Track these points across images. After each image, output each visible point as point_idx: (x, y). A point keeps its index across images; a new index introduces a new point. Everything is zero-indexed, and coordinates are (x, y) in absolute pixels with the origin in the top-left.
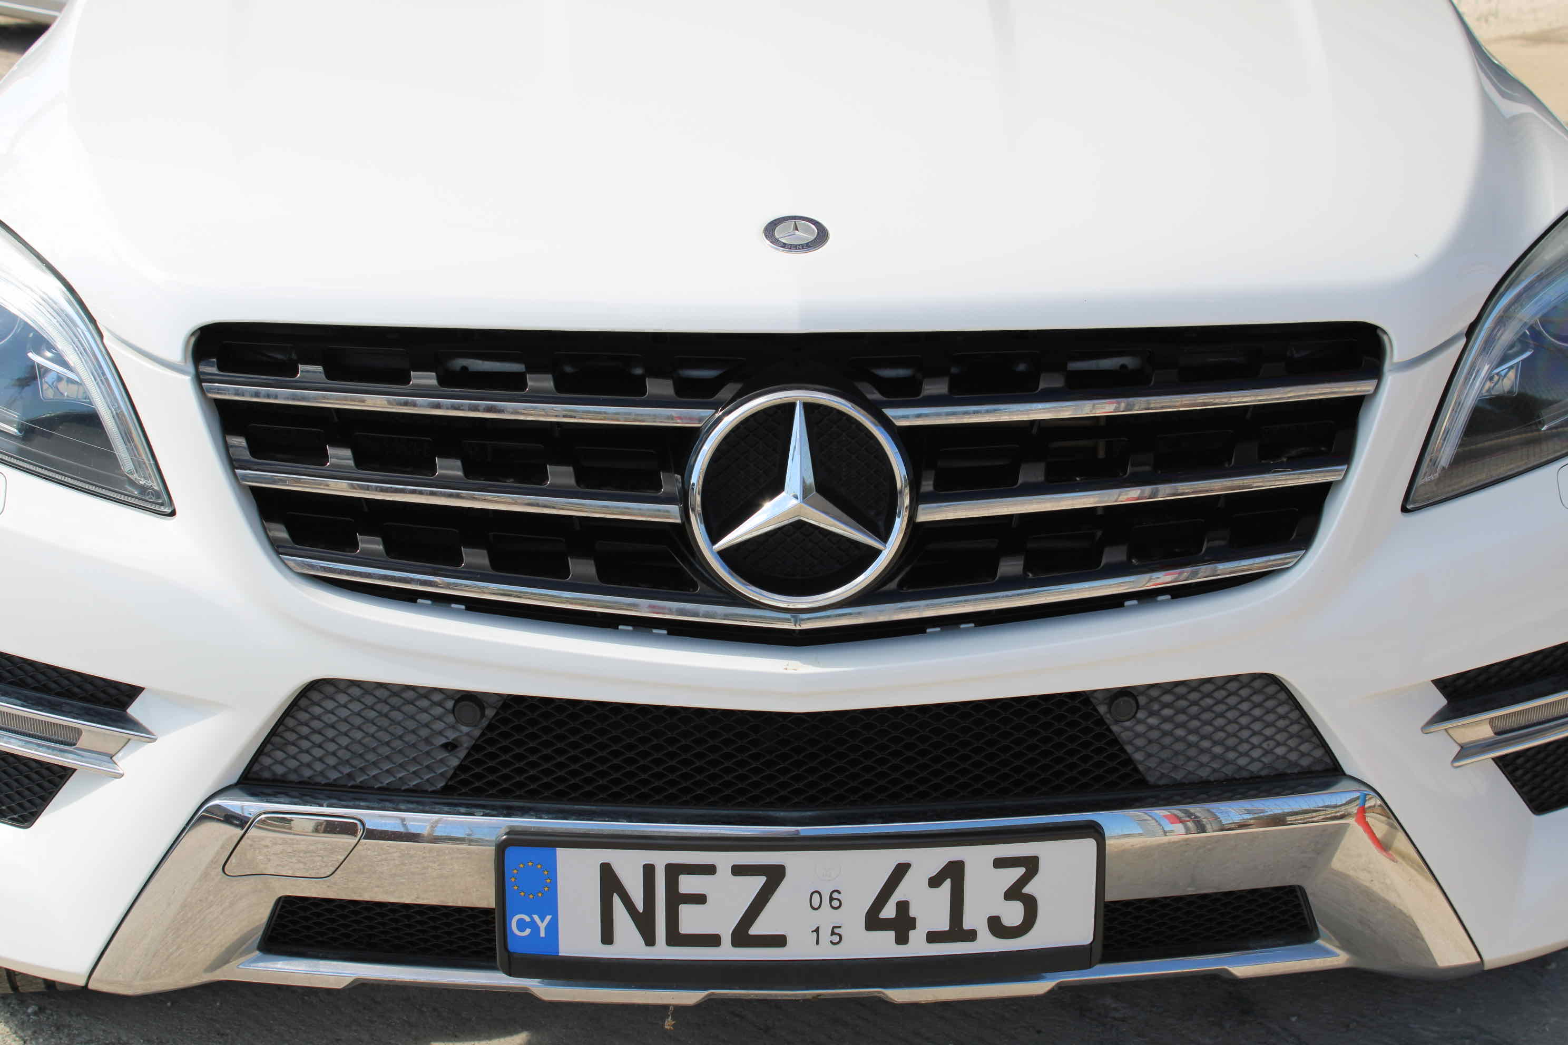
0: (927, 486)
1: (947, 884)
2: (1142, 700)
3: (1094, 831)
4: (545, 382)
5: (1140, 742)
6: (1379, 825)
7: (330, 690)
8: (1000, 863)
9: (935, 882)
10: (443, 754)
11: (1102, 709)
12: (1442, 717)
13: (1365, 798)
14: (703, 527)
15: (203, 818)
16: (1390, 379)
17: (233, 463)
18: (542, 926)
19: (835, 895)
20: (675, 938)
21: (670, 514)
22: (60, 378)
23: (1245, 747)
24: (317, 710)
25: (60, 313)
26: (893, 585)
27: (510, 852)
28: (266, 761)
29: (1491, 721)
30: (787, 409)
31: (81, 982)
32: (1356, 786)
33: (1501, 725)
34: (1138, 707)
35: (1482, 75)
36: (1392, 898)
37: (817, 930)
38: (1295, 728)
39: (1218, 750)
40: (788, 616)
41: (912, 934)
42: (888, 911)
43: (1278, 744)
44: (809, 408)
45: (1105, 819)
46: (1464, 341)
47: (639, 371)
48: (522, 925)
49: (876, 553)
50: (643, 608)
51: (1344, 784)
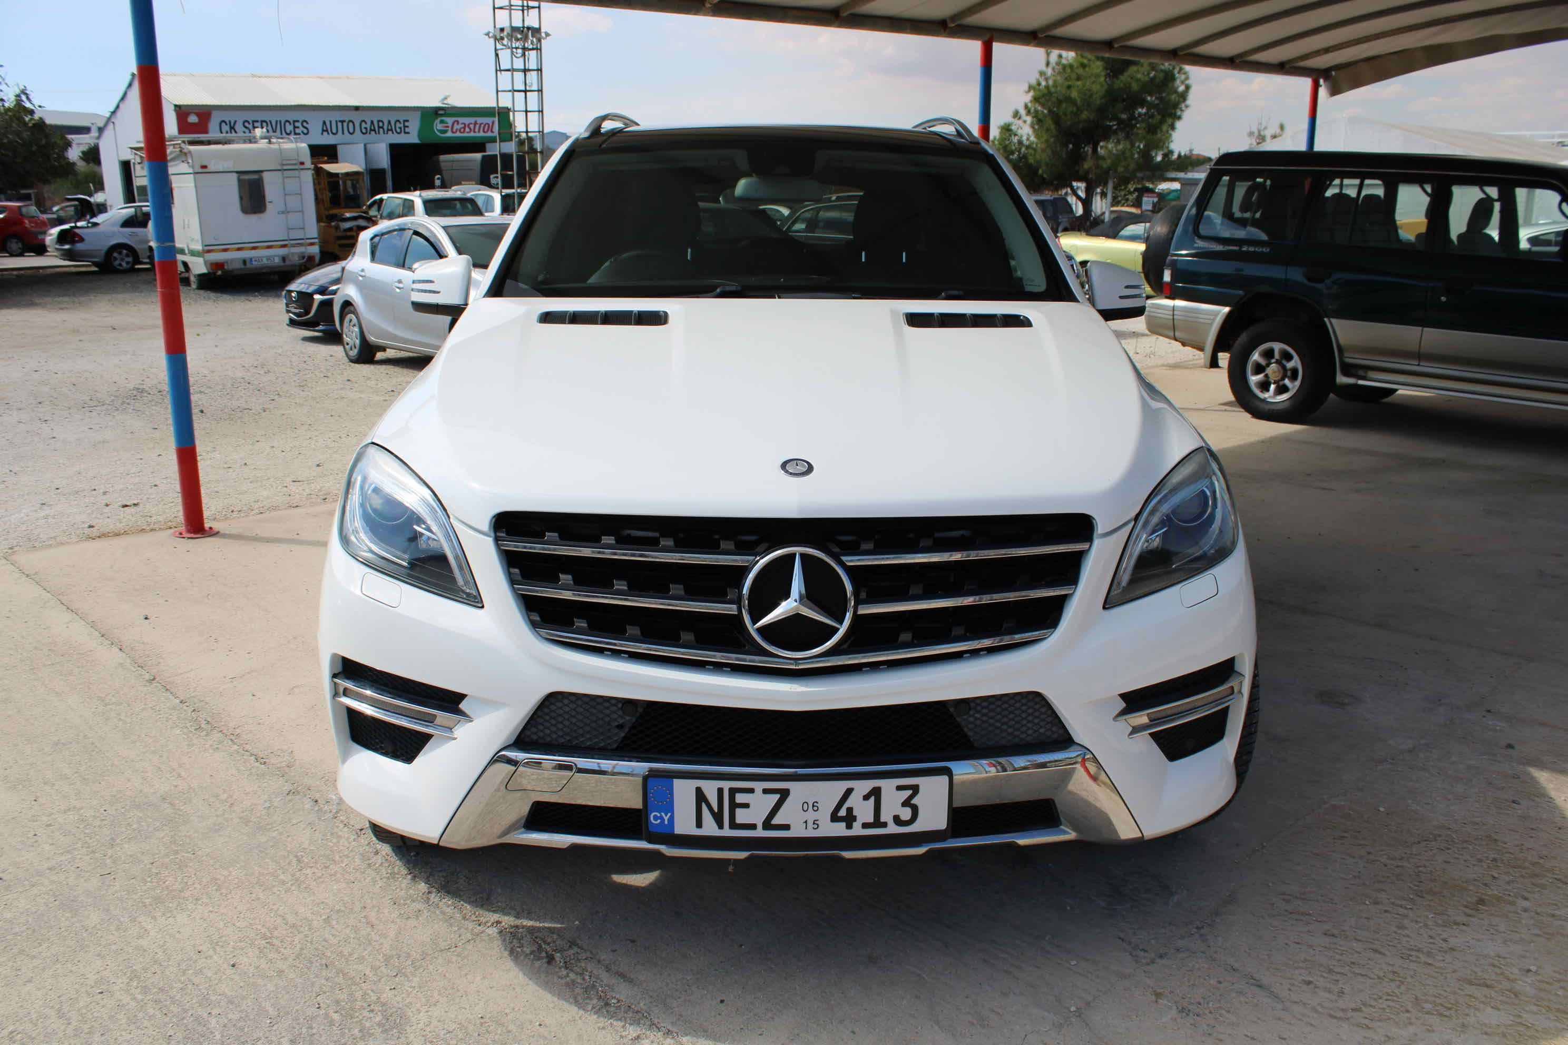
0: (863, 595)
1: (873, 798)
2: (972, 705)
3: (948, 772)
4: (670, 543)
5: (970, 726)
6: (1092, 768)
7: (560, 697)
8: (899, 788)
9: (866, 798)
10: (616, 731)
11: (952, 710)
12: (1123, 713)
13: (1085, 754)
14: (748, 616)
15: (496, 761)
16: (1097, 543)
17: (512, 582)
18: (666, 818)
19: (815, 804)
20: (734, 825)
21: (732, 609)
22: (429, 538)
23: (1024, 729)
24: (553, 708)
25: (429, 505)
26: (845, 646)
27: (651, 782)
28: (528, 733)
29: (1148, 715)
30: (792, 557)
31: (436, 842)
32: (1080, 748)
33: (1153, 716)
34: (970, 709)
35: (1142, 390)
36: (1098, 805)
37: (806, 822)
38: (1049, 719)
39: (1010, 730)
40: (792, 662)
41: (855, 824)
42: (843, 813)
43: (1041, 727)
44: (803, 556)
45: (954, 766)
46: (1133, 523)
47: (717, 537)
48: (656, 818)
49: (837, 630)
50: (719, 657)
51: (1075, 747)
